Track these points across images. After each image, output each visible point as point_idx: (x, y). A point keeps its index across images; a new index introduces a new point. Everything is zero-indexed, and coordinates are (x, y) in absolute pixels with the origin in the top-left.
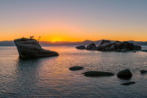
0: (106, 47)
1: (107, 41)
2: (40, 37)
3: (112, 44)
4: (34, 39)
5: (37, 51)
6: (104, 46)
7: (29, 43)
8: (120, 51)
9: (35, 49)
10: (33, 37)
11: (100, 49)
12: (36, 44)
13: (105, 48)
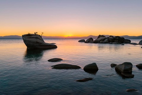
0: (101, 40)
1: (103, 36)
2: (42, 33)
3: (106, 38)
4: (38, 35)
5: (38, 44)
6: (99, 40)
7: (33, 38)
8: (112, 43)
9: (37, 43)
10: (37, 33)
11: (96, 42)
12: (38, 38)
13: (100, 42)
